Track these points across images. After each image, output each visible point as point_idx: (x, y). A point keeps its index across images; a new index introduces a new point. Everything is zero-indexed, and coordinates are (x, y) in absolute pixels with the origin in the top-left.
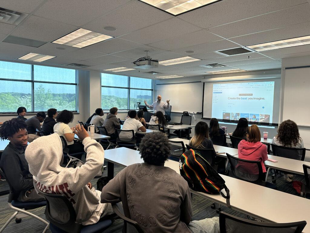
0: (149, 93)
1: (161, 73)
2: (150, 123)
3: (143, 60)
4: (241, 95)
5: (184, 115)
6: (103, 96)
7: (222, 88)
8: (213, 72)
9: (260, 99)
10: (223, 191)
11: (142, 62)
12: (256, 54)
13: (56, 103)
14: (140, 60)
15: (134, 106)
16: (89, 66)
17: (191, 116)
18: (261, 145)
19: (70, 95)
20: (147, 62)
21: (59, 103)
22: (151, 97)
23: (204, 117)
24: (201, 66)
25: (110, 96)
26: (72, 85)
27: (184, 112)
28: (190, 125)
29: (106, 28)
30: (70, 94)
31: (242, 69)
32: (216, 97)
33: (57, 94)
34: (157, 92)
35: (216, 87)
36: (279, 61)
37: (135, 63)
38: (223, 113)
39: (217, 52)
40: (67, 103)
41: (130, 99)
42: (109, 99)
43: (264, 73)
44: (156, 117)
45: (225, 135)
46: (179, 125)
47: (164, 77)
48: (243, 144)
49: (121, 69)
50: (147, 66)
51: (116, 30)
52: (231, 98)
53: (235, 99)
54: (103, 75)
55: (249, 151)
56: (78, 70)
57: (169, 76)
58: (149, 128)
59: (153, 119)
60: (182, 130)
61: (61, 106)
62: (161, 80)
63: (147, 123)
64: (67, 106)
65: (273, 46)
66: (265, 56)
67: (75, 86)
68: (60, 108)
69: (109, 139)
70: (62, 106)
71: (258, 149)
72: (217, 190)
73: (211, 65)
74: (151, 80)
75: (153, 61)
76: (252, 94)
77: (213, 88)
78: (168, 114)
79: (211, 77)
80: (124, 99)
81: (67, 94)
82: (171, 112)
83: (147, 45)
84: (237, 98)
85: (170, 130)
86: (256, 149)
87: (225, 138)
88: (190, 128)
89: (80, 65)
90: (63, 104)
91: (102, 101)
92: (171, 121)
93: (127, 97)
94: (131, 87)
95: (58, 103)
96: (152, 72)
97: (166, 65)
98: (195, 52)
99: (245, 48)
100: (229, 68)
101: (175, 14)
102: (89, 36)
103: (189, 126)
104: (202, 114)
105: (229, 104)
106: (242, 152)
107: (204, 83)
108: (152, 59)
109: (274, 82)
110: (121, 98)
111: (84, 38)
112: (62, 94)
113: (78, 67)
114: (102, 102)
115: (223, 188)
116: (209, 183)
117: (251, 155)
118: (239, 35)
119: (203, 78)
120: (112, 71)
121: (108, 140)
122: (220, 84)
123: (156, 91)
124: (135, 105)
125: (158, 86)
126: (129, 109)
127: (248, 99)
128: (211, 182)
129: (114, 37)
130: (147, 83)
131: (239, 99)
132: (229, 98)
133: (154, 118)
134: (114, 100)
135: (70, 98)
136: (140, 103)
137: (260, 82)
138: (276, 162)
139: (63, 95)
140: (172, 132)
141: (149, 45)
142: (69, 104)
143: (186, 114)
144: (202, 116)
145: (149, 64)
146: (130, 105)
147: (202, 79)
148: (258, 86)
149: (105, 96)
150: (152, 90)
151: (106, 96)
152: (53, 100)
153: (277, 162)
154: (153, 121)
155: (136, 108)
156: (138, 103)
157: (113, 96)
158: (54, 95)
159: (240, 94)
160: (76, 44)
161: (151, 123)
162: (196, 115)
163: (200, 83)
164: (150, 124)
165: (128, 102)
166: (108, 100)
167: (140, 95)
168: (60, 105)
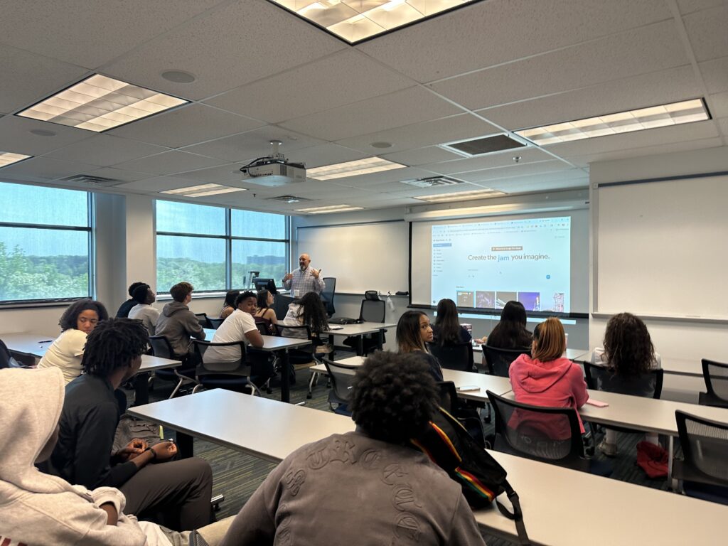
0: (280, 250)
1: (309, 200)
2: (285, 322)
3: (266, 163)
4: (495, 250)
5: (368, 299)
6: (161, 259)
7: (452, 233)
8: (431, 197)
9: (539, 257)
10: (503, 498)
11: (262, 169)
12: (535, 151)
13: (38, 280)
14: (259, 164)
15: (242, 281)
16: (122, 182)
17: (384, 302)
18: (568, 366)
19: (76, 260)
20: (275, 167)
21: (46, 278)
22: (284, 260)
23: (413, 303)
24: (406, 182)
25: (179, 260)
26: (78, 232)
27: (366, 292)
28: (383, 322)
29: (168, 75)
30: (76, 257)
31: (497, 189)
32: (440, 255)
33: (41, 258)
34: (300, 245)
35: (438, 233)
36: (582, 168)
37: (245, 171)
38: (458, 292)
39: (445, 146)
40: (70, 278)
41: (232, 266)
42: (177, 268)
43: (547, 198)
44: (298, 306)
45: (470, 345)
46: (357, 323)
47: (314, 210)
48: (527, 366)
49: (208, 190)
50: (276, 176)
51: (196, 81)
52: (476, 258)
53: (484, 258)
54: (161, 206)
55: (544, 383)
56: (93, 194)
57: (329, 207)
58: (282, 335)
59: (292, 313)
60: (365, 335)
61: (51, 286)
62: (308, 216)
63: (279, 322)
64: (69, 287)
65: (574, 130)
66: (554, 158)
67: (86, 233)
68: (50, 292)
69: (179, 368)
70: (55, 286)
71: (564, 375)
72: (487, 498)
73: (428, 179)
74: (284, 216)
75: (292, 165)
76: (522, 247)
77: (432, 234)
78: (327, 299)
79: (427, 210)
80: (214, 265)
81: (71, 257)
82: (334, 294)
83: (276, 125)
84: (490, 257)
85: (335, 337)
86: (560, 376)
87: (471, 351)
88: (383, 331)
89: (98, 179)
90: (57, 281)
91: (158, 272)
92: (334, 316)
93: (223, 259)
94: (233, 235)
95: (43, 280)
96: (286, 198)
97: (322, 179)
98: (393, 146)
99: (512, 137)
100: (468, 187)
101: (352, 40)
102: (122, 99)
103: (380, 326)
104: (408, 295)
105: (469, 270)
106: (525, 387)
107: (411, 223)
108: (289, 162)
109: (569, 218)
110: (207, 262)
111: (106, 105)
112: (55, 258)
113: (94, 185)
114: (158, 275)
115: (502, 492)
116: (466, 480)
117: (548, 391)
118: (501, 103)
119: (408, 211)
120: (183, 193)
121: (175, 371)
122: (447, 226)
123: (296, 243)
124: (245, 278)
125: (301, 230)
126: (228, 289)
127: (511, 258)
128: (470, 476)
129: (190, 102)
130: (275, 224)
131: (494, 258)
132: (471, 258)
133: (293, 308)
134: (190, 269)
135: (77, 267)
136: (257, 274)
137: (539, 219)
138: (605, 406)
139: (61, 259)
140: (339, 342)
141: (281, 125)
142: (72, 282)
143: (372, 297)
144: (408, 299)
145: (283, 173)
146: (233, 281)
147: (406, 214)
148: (534, 228)
149: (165, 260)
150: (287, 241)
151: (170, 260)
152: (32, 273)
153: (608, 406)
154: (294, 317)
155: (249, 287)
156: (253, 274)
157: (188, 260)
158: (35, 260)
159: (495, 248)
160: (84, 119)
161: (289, 321)
162: (395, 299)
163: (400, 223)
164: (286, 325)
165: (226, 273)
166: (175, 268)
167: (256, 256)
168: (48, 284)
